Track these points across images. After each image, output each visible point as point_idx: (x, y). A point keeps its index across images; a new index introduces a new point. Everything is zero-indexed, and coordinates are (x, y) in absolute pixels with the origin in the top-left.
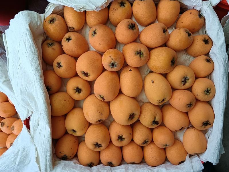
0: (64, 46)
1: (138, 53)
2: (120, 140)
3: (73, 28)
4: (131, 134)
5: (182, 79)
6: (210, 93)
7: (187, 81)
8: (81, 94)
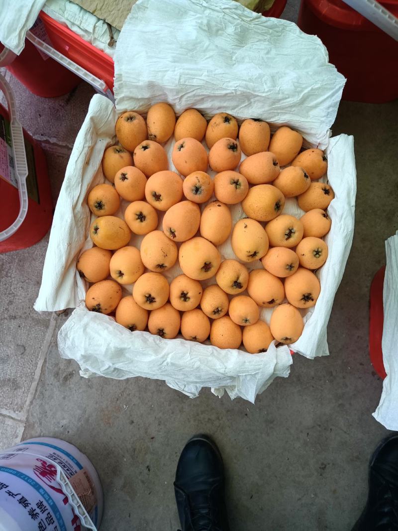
0: (137, 154)
1: (234, 182)
2: (183, 299)
3: (155, 136)
4: (200, 293)
5: (286, 230)
6: (320, 255)
7: (292, 234)
8: (144, 224)
